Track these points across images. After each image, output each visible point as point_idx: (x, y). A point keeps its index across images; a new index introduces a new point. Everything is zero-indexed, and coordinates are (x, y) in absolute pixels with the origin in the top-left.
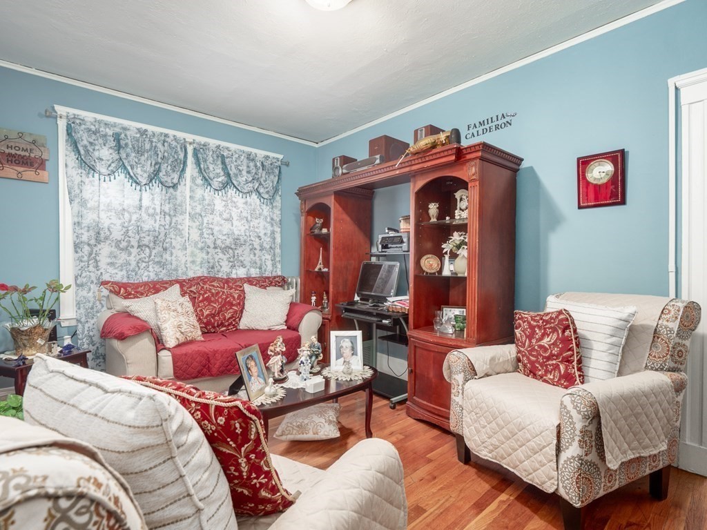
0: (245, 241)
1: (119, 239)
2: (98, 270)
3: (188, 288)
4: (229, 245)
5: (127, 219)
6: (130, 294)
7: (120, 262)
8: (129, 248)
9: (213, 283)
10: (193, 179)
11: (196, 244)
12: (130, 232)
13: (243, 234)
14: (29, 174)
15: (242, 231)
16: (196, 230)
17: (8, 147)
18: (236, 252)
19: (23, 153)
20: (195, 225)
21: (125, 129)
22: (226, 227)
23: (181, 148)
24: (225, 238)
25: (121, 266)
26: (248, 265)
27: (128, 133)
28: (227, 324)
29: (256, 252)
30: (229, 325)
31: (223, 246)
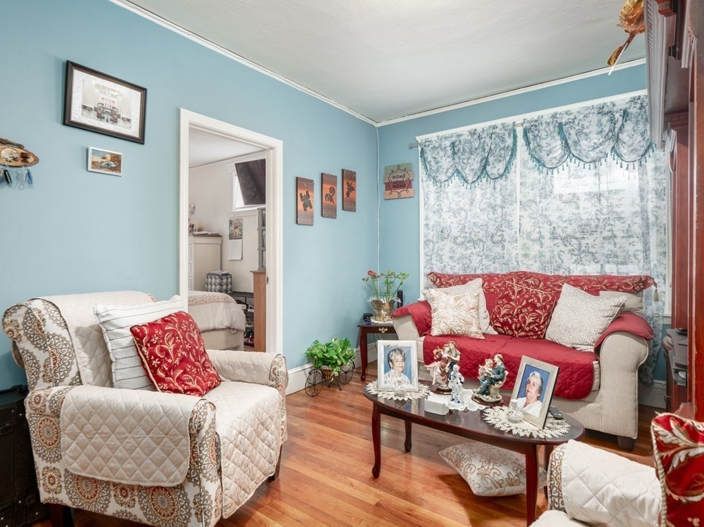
0: (597, 227)
1: (456, 235)
2: (442, 263)
3: (496, 283)
4: (572, 234)
5: (463, 217)
6: (442, 284)
7: (457, 256)
8: (466, 243)
9: (527, 280)
10: (524, 163)
11: (529, 235)
12: (467, 228)
13: (594, 217)
14: (404, 193)
15: (593, 213)
16: (528, 220)
17: (394, 177)
18: (584, 242)
19: (401, 179)
20: (525, 214)
21: (459, 136)
22: (569, 211)
23: (509, 134)
24: (565, 225)
25: (459, 260)
26: (602, 259)
27: (462, 138)
28: (527, 329)
29: (616, 240)
30: (530, 331)
31: (564, 235)
